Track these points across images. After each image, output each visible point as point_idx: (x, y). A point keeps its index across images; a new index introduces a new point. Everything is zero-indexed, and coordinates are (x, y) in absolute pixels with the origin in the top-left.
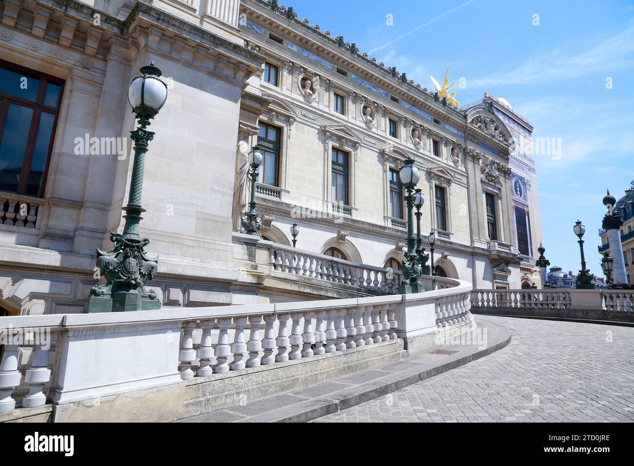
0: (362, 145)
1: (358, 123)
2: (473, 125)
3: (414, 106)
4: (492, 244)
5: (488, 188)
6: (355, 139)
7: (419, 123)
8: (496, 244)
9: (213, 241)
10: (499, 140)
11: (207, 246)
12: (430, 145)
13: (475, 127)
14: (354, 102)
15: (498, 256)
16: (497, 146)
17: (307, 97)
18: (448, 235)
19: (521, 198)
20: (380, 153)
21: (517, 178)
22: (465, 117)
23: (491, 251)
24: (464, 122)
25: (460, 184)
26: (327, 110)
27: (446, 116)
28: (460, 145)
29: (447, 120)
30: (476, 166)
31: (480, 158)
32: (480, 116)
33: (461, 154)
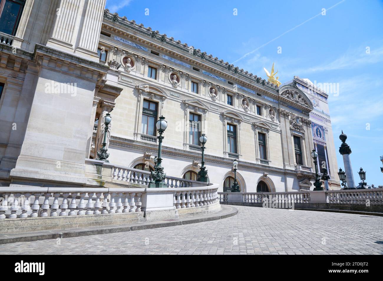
0: (209, 110)
1: (206, 98)
2: (283, 96)
3: (243, 86)
4: (298, 167)
5: (295, 133)
6: (204, 107)
7: (247, 96)
8: (300, 167)
9: (73, 163)
10: (301, 104)
11: (69, 165)
12: (255, 108)
13: (285, 97)
14: (204, 86)
15: (302, 174)
16: (301, 108)
17: (174, 84)
18: (267, 162)
19: (321, 138)
20: (221, 114)
21: (318, 126)
22: (278, 91)
23: (297, 172)
24: (277, 94)
25: (276, 131)
26: (186, 91)
27: (264, 91)
28: (275, 108)
29: (266, 93)
30: (286, 120)
31: (289, 115)
32: (288, 90)
33: (276, 113)
